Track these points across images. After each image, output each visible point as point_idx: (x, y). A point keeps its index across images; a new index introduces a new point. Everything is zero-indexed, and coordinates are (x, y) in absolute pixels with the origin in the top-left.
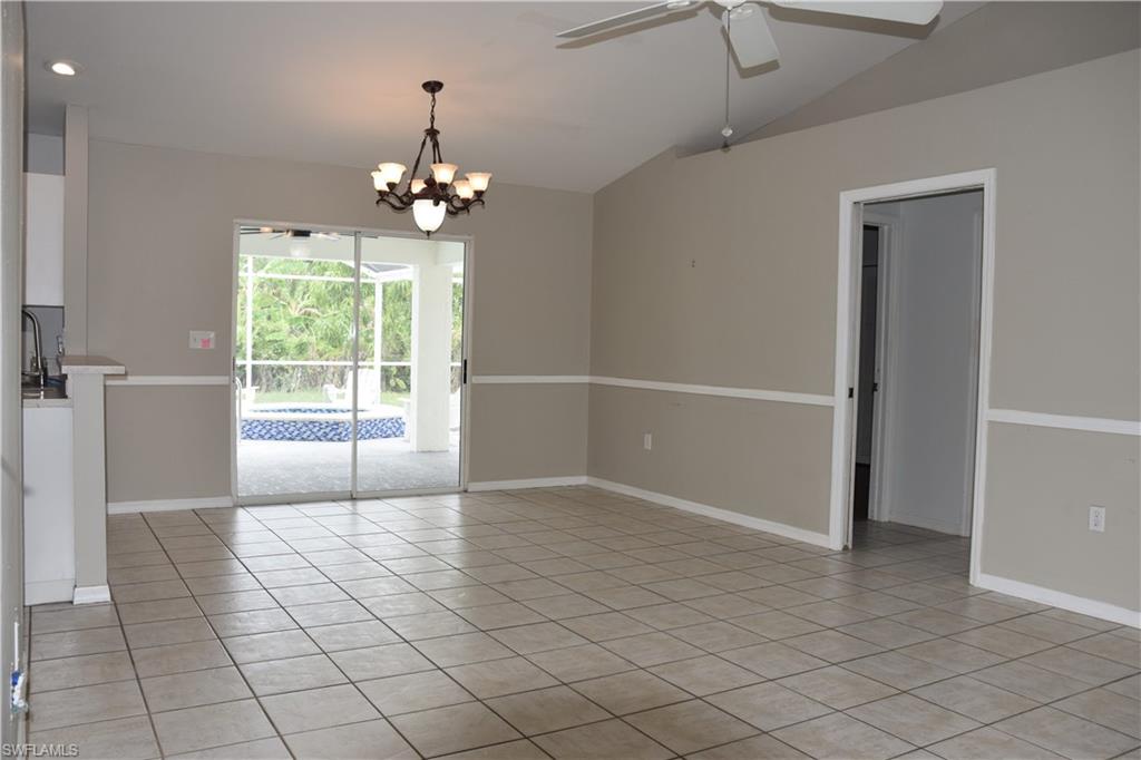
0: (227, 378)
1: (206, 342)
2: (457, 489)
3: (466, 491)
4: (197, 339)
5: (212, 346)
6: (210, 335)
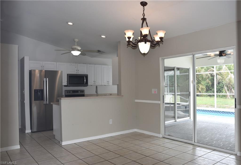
1: (155, 92)
3: (236, 155)
6: (156, 90)
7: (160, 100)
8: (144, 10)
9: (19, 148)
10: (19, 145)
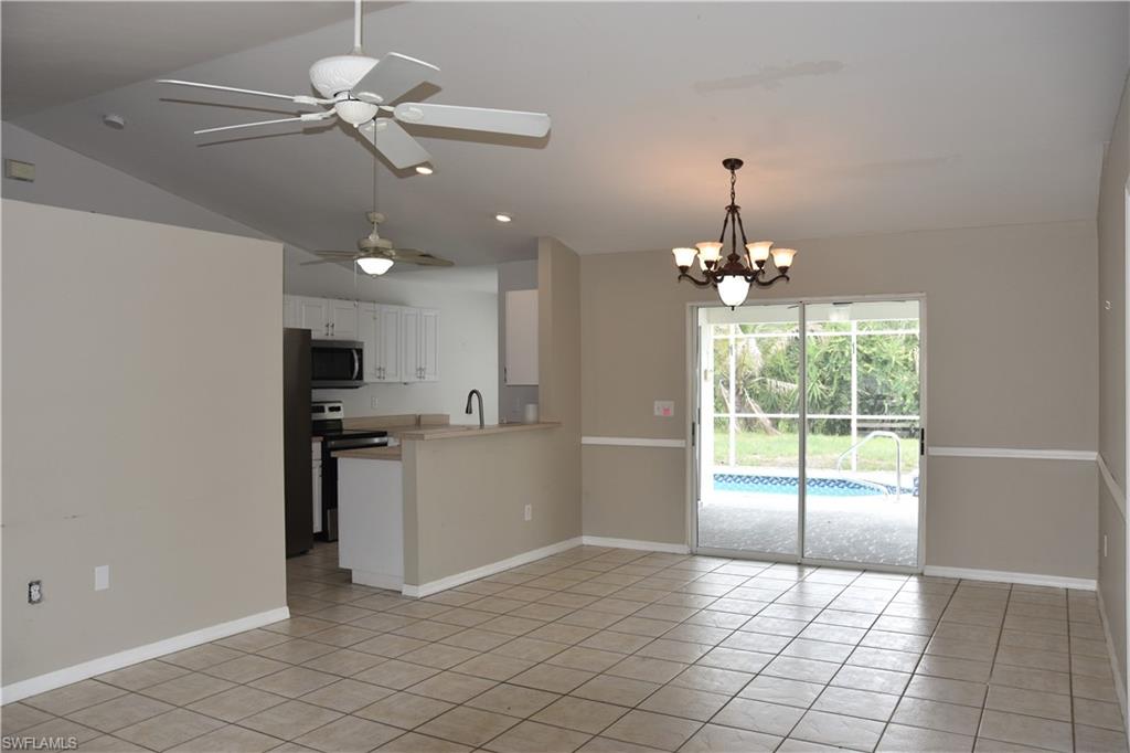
0: (684, 441)
1: (666, 410)
2: (915, 571)
3: (922, 574)
4: (659, 408)
5: (672, 413)
6: (670, 405)
7: (684, 438)
8: (733, 184)
9: (288, 616)
10: (287, 609)
